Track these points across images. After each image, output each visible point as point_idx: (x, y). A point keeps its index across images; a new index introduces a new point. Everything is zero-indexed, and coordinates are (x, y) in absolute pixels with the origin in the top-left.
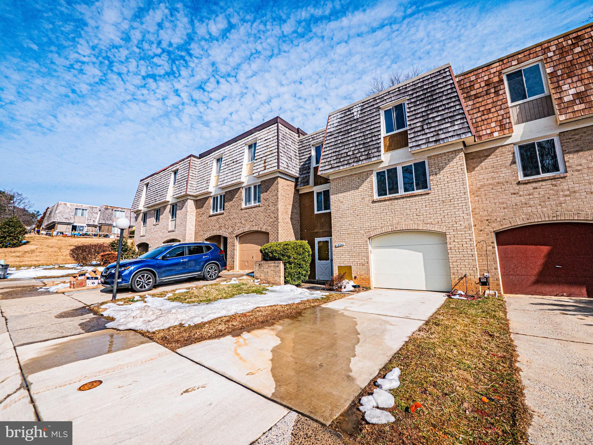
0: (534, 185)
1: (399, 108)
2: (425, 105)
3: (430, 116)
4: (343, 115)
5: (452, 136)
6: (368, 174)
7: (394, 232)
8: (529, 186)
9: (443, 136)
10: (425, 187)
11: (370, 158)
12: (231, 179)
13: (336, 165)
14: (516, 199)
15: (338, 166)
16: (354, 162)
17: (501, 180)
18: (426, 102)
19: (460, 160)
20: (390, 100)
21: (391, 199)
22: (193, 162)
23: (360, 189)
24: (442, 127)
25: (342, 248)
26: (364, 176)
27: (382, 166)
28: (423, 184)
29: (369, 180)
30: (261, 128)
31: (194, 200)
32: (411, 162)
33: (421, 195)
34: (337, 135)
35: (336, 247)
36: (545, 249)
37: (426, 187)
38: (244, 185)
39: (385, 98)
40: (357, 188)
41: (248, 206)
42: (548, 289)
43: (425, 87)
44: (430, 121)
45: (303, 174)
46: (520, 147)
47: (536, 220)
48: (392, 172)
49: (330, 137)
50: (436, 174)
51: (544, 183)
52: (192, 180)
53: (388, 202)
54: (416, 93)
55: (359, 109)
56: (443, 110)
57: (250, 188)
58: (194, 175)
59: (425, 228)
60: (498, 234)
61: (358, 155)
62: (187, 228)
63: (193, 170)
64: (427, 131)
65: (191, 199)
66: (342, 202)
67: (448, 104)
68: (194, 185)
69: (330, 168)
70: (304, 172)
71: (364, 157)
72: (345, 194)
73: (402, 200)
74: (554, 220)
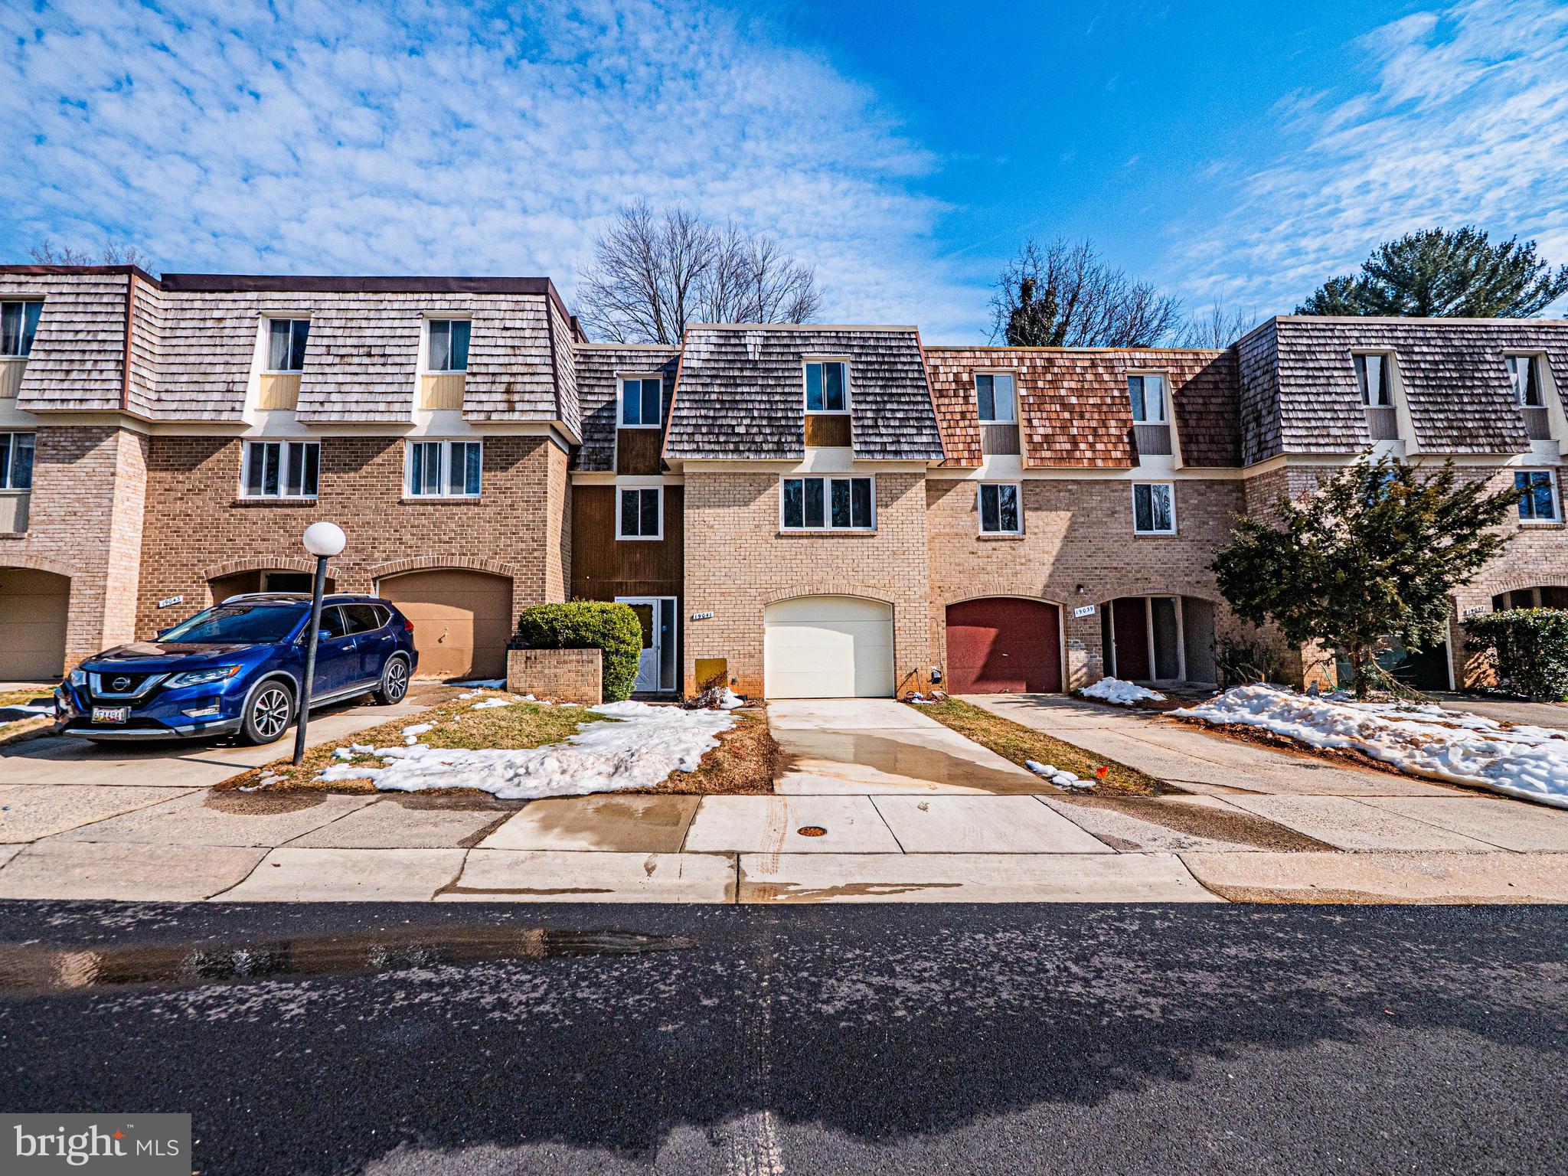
0: (994, 544)
1: (834, 370)
2: (880, 383)
3: (889, 406)
4: (721, 341)
5: (919, 451)
6: (771, 479)
7: (813, 597)
8: (989, 545)
9: (906, 447)
10: (867, 523)
11: (783, 451)
12: (367, 407)
13: (707, 447)
14: (974, 561)
15: (713, 451)
16: (749, 450)
17: (960, 531)
18: (882, 379)
19: (919, 490)
20: (821, 349)
21: (811, 536)
22: (142, 295)
23: (753, 506)
24: (905, 431)
25: (706, 622)
26: (761, 483)
27: (798, 469)
28: (864, 518)
29: (771, 491)
30: (485, 286)
31: (141, 437)
32: (850, 474)
33: (863, 537)
34: (708, 381)
35: (692, 619)
36: (993, 632)
37: (869, 525)
38: (411, 433)
39: (812, 341)
40: (746, 504)
41: (425, 495)
42: (992, 686)
43: (881, 351)
44: (889, 415)
45: (591, 439)
46: (984, 488)
47: (992, 593)
48: (815, 485)
49: (693, 381)
50: (887, 506)
51: (1003, 544)
52: (140, 362)
53: (805, 541)
54: (867, 354)
55: (759, 341)
56: (907, 403)
57: (434, 448)
58: (146, 345)
59: (865, 594)
60: (950, 609)
61: (759, 439)
62: (114, 535)
63: (144, 325)
64: (883, 431)
65: (133, 433)
66: (712, 527)
67: (914, 395)
68: (149, 385)
69: (694, 451)
70: (596, 436)
71: (771, 446)
72: (720, 511)
73: (832, 541)
74: (1008, 594)
